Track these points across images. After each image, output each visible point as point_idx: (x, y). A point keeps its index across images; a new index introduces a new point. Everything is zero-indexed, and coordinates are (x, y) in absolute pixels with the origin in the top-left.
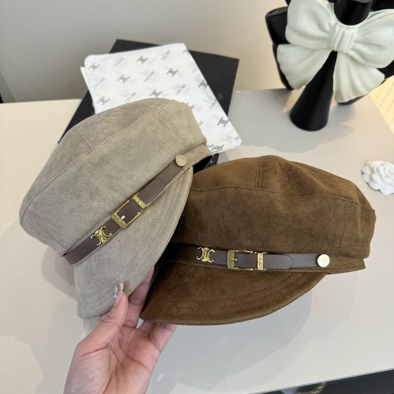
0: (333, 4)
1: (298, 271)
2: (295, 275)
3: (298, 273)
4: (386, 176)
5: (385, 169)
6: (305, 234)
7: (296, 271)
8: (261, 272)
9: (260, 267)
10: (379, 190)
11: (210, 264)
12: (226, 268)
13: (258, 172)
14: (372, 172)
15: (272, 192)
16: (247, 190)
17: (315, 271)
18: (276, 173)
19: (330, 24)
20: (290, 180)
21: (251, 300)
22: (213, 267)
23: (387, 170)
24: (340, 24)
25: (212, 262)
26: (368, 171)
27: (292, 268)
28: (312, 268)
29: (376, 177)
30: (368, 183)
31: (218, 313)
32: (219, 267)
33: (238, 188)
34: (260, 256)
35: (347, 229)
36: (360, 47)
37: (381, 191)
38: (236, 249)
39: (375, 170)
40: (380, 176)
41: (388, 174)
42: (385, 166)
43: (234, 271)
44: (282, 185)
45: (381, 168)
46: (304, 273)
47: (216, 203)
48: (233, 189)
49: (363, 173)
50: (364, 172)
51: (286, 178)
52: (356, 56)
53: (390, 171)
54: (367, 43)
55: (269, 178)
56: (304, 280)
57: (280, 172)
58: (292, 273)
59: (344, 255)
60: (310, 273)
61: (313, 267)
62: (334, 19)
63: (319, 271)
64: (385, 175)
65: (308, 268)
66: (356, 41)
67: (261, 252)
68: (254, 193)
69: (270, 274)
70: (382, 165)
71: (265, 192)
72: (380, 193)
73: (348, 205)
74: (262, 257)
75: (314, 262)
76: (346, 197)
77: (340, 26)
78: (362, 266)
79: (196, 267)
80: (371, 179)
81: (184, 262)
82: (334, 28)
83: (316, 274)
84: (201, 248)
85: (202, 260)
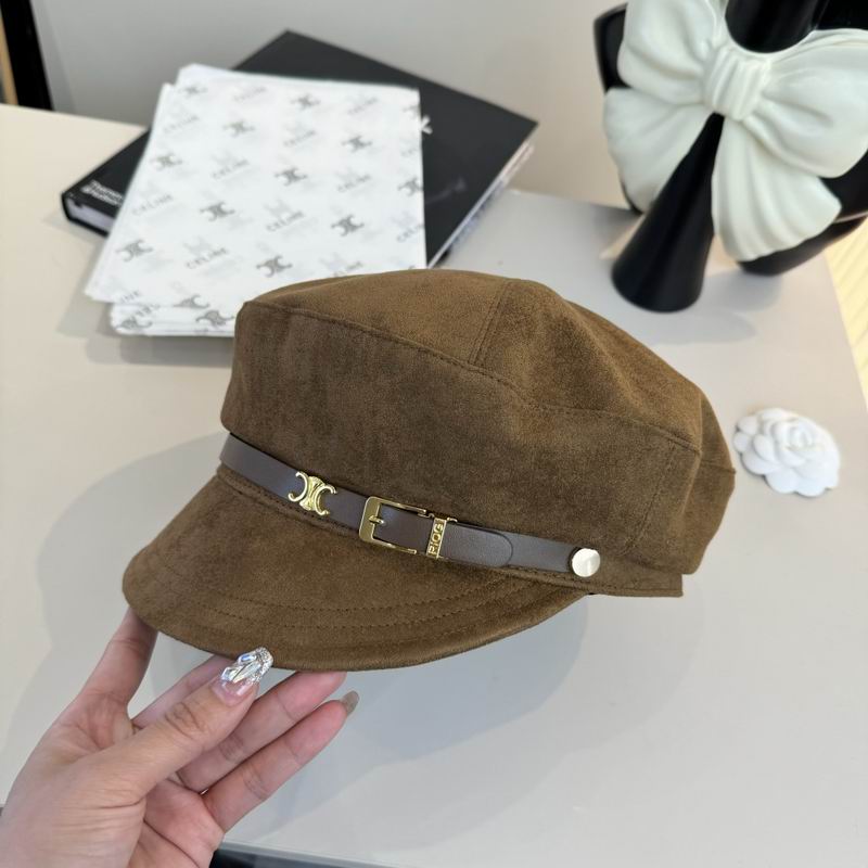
1: (523, 575)
2: (512, 581)
3: (521, 579)
4: (789, 448)
5: (792, 430)
6: (558, 497)
7: (516, 573)
8: (434, 561)
9: (433, 550)
10: (764, 477)
11: (319, 518)
12: (353, 533)
14: (761, 431)
15: (506, 384)
16: (446, 365)
17: (561, 582)
19: (709, 43)
21: (391, 624)
22: (326, 525)
23: (798, 434)
24: (733, 44)
26: (750, 428)
27: (508, 566)
28: (555, 574)
29: (765, 445)
30: (741, 455)
32: (338, 530)
33: (427, 352)
34: (440, 527)
35: (657, 506)
36: (773, 109)
37: (769, 479)
38: (389, 498)
39: (767, 428)
40: (776, 443)
41: (799, 444)
43: (372, 547)
45: (783, 430)
46: (536, 582)
47: (367, 376)
48: (413, 353)
49: (738, 430)
50: (741, 426)
52: (765, 134)
53: (804, 438)
54: (791, 103)
56: (529, 598)
58: (507, 576)
59: (635, 561)
60: (548, 584)
61: (560, 573)
62: (720, 32)
63: (572, 584)
64: (788, 445)
65: (546, 572)
66: (766, 95)
67: (444, 517)
68: (463, 374)
69: (455, 569)
71: (488, 380)
74: (443, 528)
75: (565, 562)
77: (732, 50)
78: (675, 590)
79: (287, 516)
80: (752, 447)
81: (263, 499)
82: (715, 52)
83: (562, 590)
84: (303, 475)
85: (301, 504)
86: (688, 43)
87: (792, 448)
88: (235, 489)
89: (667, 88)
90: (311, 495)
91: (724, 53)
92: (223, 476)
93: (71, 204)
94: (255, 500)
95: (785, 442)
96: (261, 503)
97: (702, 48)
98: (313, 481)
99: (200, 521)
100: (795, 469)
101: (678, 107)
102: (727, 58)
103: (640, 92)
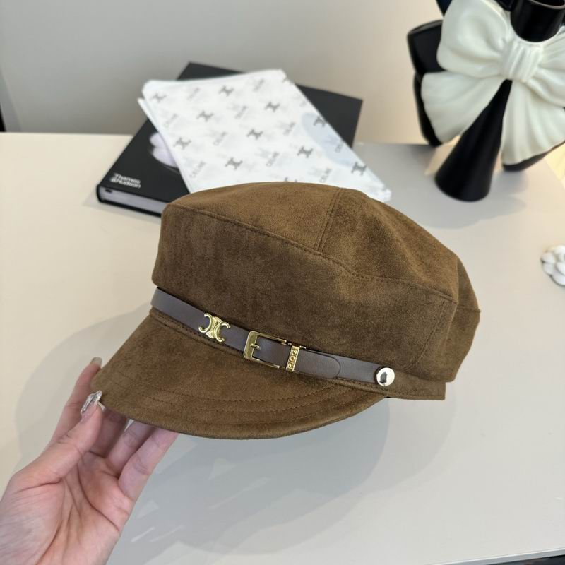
1: (346, 383)
2: (339, 387)
3: (344, 386)
6: (369, 332)
7: (341, 382)
8: (290, 372)
9: (291, 366)
11: (218, 343)
12: (239, 354)
13: (326, 222)
15: (338, 263)
16: (300, 251)
17: (369, 389)
18: (353, 229)
19: (504, 40)
20: (372, 245)
21: (263, 411)
22: (222, 348)
24: (519, 39)
25: (223, 342)
27: (337, 378)
28: (366, 384)
31: (210, 419)
32: (230, 351)
33: (287, 242)
34: (295, 351)
35: (433, 339)
38: (263, 332)
43: (251, 363)
44: (357, 251)
46: (353, 388)
48: (279, 243)
51: (367, 241)
54: (557, 68)
55: (340, 237)
56: (350, 398)
57: (361, 228)
58: (336, 384)
59: (418, 375)
60: (362, 390)
61: (369, 383)
63: (376, 390)
65: (360, 382)
67: (297, 345)
69: (302, 377)
71: (327, 261)
73: (445, 305)
74: (297, 352)
75: (372, 376)
76: (445, 292)
77: (519, 43)
78: (441, 396)
79: (197, 341)
81: (181, 329)
82: (510, 45)
83: (370, 394)
84: (210, 316)
85: (207, 334)
88: (162, 323)
89: (477, 69)
90: (213, 328)
91: (515, 45)
92: (154, 314)
93: (103, 191)
94: (176, 330)
96: (181, 333)
97: (500, 44)
98: (215, 319)
99: (139, 343)
101: (479, 79)
102: (518, 48)
103: (453, 73)
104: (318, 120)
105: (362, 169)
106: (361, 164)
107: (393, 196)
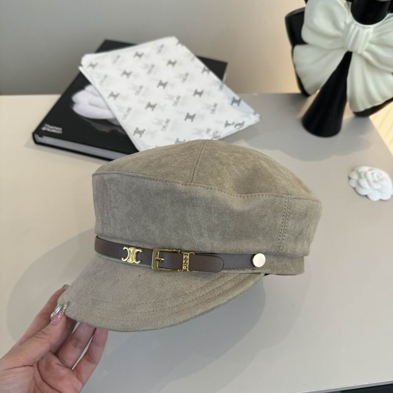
0: (350, 3)
4: (373, 182)
5: (373, 174)
10: (366, 196)
14: (360, 177)
19: (345, 23)
23: (375, 175)
24: (356, 22)
26: (355, 176)
29: (364, 182)
30: (354, 189)
36: (375, 48)
37: (369, 196)
39: (362, 175)
40: (368, 181)
41: (377, 179)
42: (373, 171)
45: (369, 174)
49: (350, 178)
52: (371, 58)
53: (378, 177)
54: (383, 44)
62: (349, 18)
64: (373, 180)
70: (370, 170)
72: (367, 199)
77: (356, 25)
80: (359, 184)
82: (348, 26)
86: (335, 24)
87: (375, 182)
89: (326, 43)
91: (353, 27)
95: (371, 180)
97: (342, 25)
100: (378, 190)
101: (331, 50)
103: (312, 46)
104: (204, 70)
105: (238, 102)
106: (237, 98)
107: (260, 118)
